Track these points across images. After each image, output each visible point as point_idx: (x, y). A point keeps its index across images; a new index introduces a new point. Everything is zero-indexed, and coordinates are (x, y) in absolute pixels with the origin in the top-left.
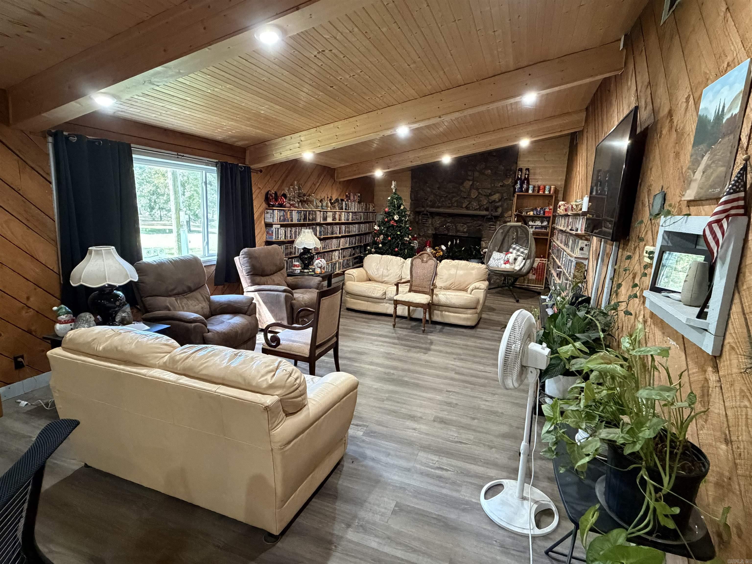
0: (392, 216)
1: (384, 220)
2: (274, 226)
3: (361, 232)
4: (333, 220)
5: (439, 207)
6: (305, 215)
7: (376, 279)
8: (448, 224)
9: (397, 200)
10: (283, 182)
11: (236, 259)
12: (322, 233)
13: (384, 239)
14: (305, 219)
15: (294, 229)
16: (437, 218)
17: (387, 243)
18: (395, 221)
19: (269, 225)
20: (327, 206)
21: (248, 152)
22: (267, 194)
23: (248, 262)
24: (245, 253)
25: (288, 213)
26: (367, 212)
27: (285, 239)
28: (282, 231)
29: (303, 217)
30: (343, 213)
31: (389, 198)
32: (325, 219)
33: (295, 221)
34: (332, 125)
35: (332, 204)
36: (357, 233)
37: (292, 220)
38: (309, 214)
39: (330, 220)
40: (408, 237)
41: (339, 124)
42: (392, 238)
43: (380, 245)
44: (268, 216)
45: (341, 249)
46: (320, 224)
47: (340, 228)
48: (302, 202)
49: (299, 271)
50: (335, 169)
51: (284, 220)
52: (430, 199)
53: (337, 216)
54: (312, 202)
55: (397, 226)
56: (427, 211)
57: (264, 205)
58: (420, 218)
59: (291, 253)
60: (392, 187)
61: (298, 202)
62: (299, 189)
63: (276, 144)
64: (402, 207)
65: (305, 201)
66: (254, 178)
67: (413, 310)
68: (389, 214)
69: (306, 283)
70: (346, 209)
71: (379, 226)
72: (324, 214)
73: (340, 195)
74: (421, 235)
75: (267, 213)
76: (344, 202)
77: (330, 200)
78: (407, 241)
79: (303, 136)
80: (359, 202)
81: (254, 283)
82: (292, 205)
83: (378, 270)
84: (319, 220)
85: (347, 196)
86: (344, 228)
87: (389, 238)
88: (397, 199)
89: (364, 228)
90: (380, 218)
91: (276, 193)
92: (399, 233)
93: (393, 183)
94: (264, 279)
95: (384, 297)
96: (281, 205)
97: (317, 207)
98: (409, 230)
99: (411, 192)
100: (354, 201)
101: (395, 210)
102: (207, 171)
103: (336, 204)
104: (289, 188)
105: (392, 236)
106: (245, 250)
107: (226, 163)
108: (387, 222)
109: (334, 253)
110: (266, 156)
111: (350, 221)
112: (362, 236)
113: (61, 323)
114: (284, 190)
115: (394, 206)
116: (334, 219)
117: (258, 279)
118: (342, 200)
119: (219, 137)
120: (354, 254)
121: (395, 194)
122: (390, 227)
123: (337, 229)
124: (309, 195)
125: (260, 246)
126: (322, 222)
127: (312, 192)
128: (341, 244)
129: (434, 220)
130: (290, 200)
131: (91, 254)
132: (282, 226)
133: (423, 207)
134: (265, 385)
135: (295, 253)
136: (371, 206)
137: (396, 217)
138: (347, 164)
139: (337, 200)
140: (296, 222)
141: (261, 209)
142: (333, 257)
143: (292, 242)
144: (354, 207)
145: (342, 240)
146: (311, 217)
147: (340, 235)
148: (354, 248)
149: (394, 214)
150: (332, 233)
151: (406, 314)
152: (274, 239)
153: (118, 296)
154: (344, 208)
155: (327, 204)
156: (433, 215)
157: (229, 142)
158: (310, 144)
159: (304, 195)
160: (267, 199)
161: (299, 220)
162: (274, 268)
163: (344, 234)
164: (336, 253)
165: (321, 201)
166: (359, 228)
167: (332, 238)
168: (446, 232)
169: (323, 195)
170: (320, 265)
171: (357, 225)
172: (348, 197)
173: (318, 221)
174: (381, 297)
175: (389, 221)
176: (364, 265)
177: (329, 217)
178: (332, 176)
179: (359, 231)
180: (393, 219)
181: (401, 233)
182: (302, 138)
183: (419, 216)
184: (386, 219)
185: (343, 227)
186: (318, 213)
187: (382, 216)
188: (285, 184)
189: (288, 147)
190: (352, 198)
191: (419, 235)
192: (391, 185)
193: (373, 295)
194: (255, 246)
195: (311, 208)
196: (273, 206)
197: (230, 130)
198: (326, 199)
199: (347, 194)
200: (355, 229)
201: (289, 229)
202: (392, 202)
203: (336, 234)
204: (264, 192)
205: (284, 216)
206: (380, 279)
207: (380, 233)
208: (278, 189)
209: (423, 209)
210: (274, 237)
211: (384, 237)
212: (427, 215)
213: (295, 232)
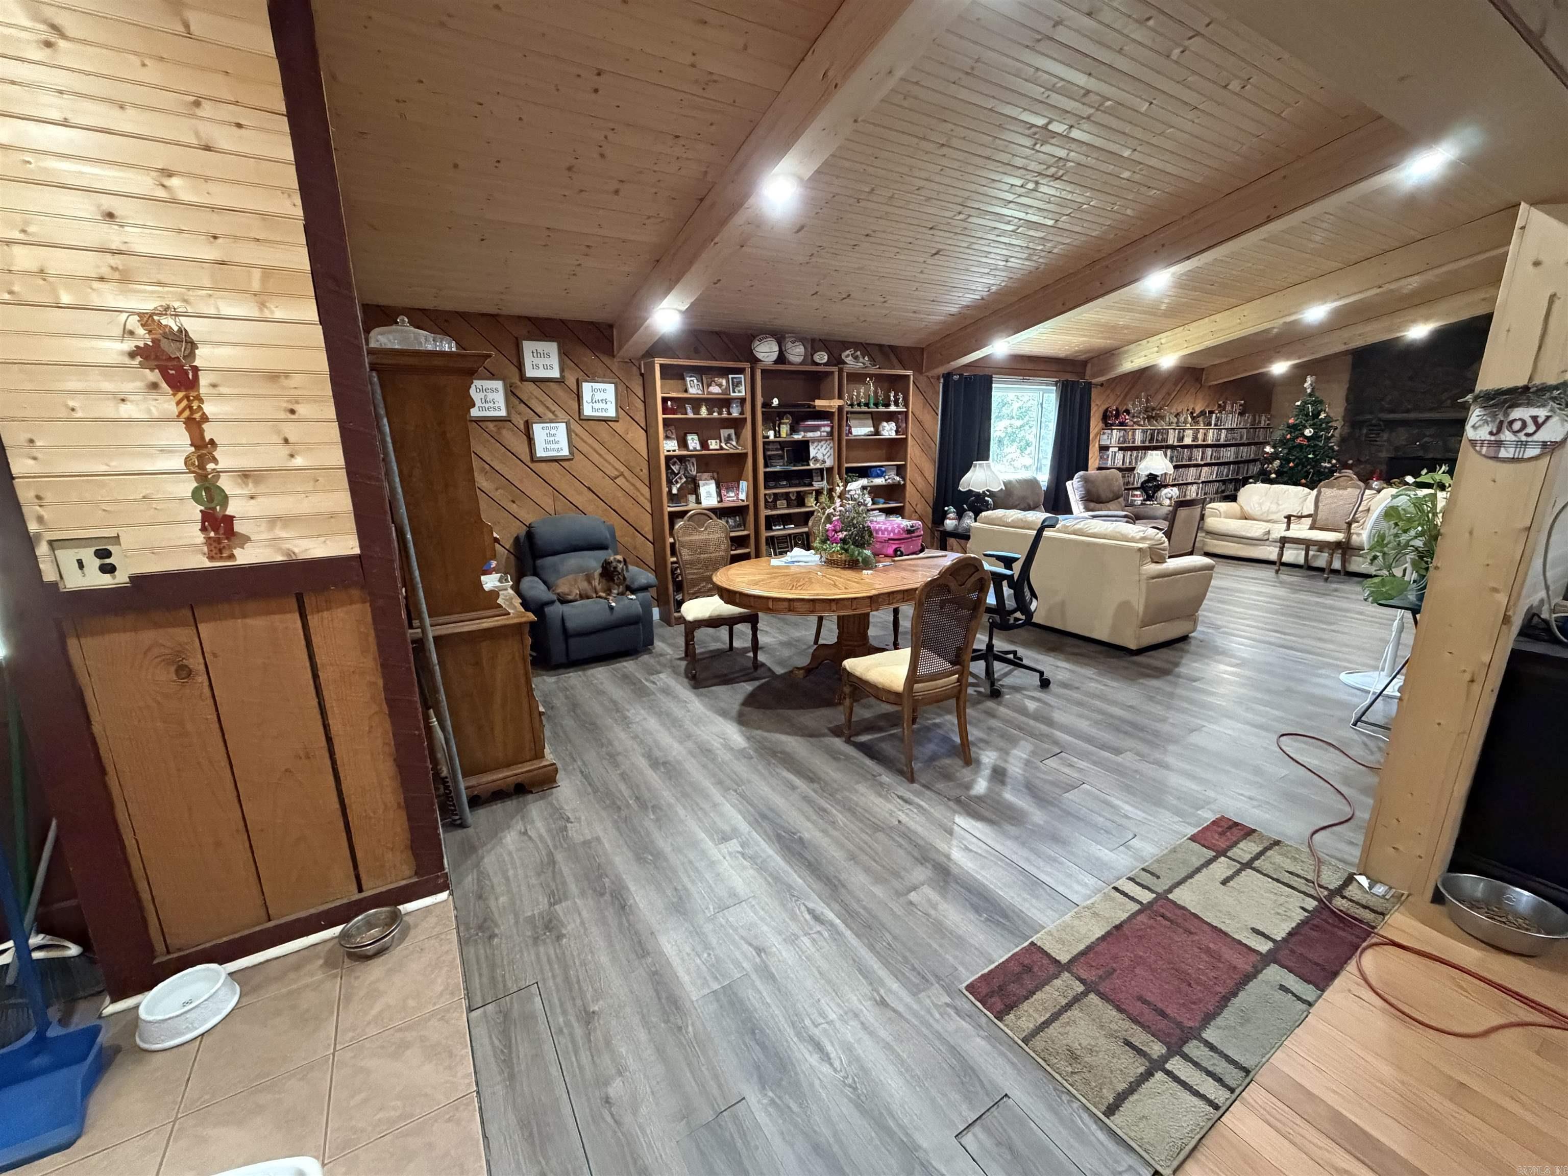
0: (1300, 430)
1: (1285, 438)
2: (1111, 449)
3: (1239, 459)
4: (1193, 441)
5: (1408, 411)
6: (1152, 435)
7: (1256, 517)
8: (1426, 439)
9: (1312, 405)
10: (1126, 395)
11: (1069, 484)
12: (1175, 459)
13: (1281, 466)
14: (1151, 440)
15: (1135, 453)
16: (1401, 430)
17: (1286, 472)
18: (1306, 437)
19: (1104, 449)
20: (1185, 422)
21: (1089, 366)
22: (1106, 410)
23: (1083, 486)
24: (1081, 477)
25: (1130, 433)
26: (1254, 427)
27: (1123, 464)
28: (1120, 455)
29: (1149, 437)
30: (1211, 431)
31: (1298, 403)
32: (1181, 439)
33: (1138, 443)
34: (1206, 320)
35: (1193, 418)
36: (1232, 459)
37: (1134, 442)
38: (1158, 433)
39: (1188, 441)
40: (1329, 462)
41: (1217, 317)
42: (1296, 465)
43: (1273, 476)
44: (1105, 437)
45: (1203, 482)
46: (1172, 447)
47: (1203, 453)
48: (1149, 418)
49: (1139, 503)
50: (1203, 369)
51: (1124, 442)
52: (1389, 398)
53: (1200, 436)
54: (1163, 418)
55: (1308, 446)
56: (1380, 419)
57: (1101, 425)
58: (1365, 431)
59: (1128, 483)
60: (1306, 385)
61: (1144, 419)
62: (1147, 401)
63: (1126, 352)
64: (1322, 416)
65: (1153, 418)
66: (1094, 392)
67: (1314, 556)
68: (1296, 429)
69: (1151, 513)
70: (1216, 425)
71: (1274, 447)
72: (1179, 432)
73: (1208, 406)
74: (1363, 459)
75: (1104, 433)
76: (1214, 416)
77: (1192, 413)
78: (1326, 467)
79: (1164, 338)
80: (1241, 414)
81: (1087, 509)
82: (1134, 423)
83: (1260, 504)
84: (1172, 440)
85: (1220, 406)
86: (1210, 453)
87: (1291, 464)
88: (1313, 403)
89: (1246, 453)
90: (1277, 435)
91: (1117, 410)
92: (1310, 456)
93: (1309, 380)
94: (1098, 506)
95: (1266, 537)
96: (1122, 424)
97: (1170, 424)
98: (1333, 450)
99: (1349, 389)
100: (1231, 413)
101: (1307, 421)
102: (1045, 391)
103: (1201, 419)
104: (1134, 402)
105: (1297, 461)
106: (1081, 473)
107: (1067, 381)
108: (1288, 440)
109: (1190, 487)
110: (1112, 367)
111: (1222, 441)
112: (1241, 465)
113: (950, 519)
114: (1127, 404)
115: (1307, 415)
116: (1195, 438)
117: (1092, 505)
118: (1211, 412)
119: (1062, 354)
120: (1223, 492)
121: (1310, 395)
122: (1294, 447)
123: (1198, 454)
124: (1160, 409)
125: (1092, 471)
126: (1176, 444)
127: (1164, 405)
128: (1203, 474)
129: (1394, 434)
130: (1133, 417)
131: (975, 466)
132: (1121, 449)
133: (1371, 413)
134: (1138, 537)
135: (1133, 484)
136: (1263, 418)
137: (1308, 432)
138: (1225, 360)
139: (1202, 413)
140: (1140, 444)
141: (1096, 430)
142: (1188, 493)
143: (1133, 469)
144: (1231, 421)
145: (1205, 469)
146: (1160, 438)
147: (1202, 463)
148: (1224, 482)
149: (1305, 427)
150: (1190, 459)
151: (1301, 561)
152: (1109, 464)
153: (987, 501)
154: (1213, 422)
155: (1186, 419)
156: (1391, 425)
157: (1071, 358)
158: (1174, 345)
159: (1153, 409)
160: (1105, 417)
161: (1143, 442)
162: (1111, 496)
163: (1208, 461)
164: (1195, 487)
165: (1177, 415)
166: (1237, 454)
167: (1189, 466)
168: (1420, 453)
169: (1177, 407)
170: (1169, 496)
171: (1233, 449)
172: (1222, 408)
173: (1170, 442)
174: (1261, 537)
175: (1293, 439)
176: (1239, 498)
177: (1188, 436)
178: (1198, 380)
179: (1237, 457)
180: (1303, 434)
181: (1316, 456)
182: (1163, 341)
183: (1360, 429)
184: (1289, 436)
185: (1209, 451)
186: (1171, 432)
187: (1280, 432)
188: (1128, 397)
189: (1143, 353)
190: (1228, 408)
191: (1359, 460)
192: (1305, 381)
193: (1249, 535)
194: (1087, 470)
195: (1162, 425)
196: (1112, 425)
197: (1078, 346)
198: (1184, 412)
199: (1221, 402)
200: (1229, 454)
201: (1129, 453)
202: (1302, 409)
203: (1197, 460)
204: (1104, 407)
205: (1124, 436)
206: (1264, 517)
207: (1274, 456)
208: (1121, 403)
209: (1369, 417)
210: (1109, 462)
211: (1281, 463)
212: (1380, 425)
213: (1137, 457)
